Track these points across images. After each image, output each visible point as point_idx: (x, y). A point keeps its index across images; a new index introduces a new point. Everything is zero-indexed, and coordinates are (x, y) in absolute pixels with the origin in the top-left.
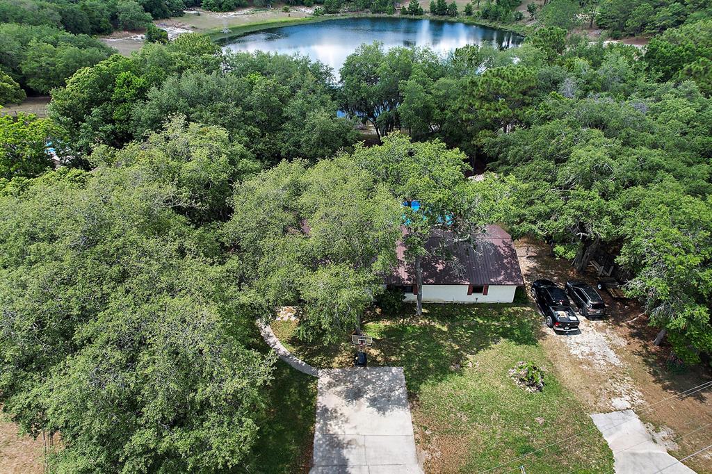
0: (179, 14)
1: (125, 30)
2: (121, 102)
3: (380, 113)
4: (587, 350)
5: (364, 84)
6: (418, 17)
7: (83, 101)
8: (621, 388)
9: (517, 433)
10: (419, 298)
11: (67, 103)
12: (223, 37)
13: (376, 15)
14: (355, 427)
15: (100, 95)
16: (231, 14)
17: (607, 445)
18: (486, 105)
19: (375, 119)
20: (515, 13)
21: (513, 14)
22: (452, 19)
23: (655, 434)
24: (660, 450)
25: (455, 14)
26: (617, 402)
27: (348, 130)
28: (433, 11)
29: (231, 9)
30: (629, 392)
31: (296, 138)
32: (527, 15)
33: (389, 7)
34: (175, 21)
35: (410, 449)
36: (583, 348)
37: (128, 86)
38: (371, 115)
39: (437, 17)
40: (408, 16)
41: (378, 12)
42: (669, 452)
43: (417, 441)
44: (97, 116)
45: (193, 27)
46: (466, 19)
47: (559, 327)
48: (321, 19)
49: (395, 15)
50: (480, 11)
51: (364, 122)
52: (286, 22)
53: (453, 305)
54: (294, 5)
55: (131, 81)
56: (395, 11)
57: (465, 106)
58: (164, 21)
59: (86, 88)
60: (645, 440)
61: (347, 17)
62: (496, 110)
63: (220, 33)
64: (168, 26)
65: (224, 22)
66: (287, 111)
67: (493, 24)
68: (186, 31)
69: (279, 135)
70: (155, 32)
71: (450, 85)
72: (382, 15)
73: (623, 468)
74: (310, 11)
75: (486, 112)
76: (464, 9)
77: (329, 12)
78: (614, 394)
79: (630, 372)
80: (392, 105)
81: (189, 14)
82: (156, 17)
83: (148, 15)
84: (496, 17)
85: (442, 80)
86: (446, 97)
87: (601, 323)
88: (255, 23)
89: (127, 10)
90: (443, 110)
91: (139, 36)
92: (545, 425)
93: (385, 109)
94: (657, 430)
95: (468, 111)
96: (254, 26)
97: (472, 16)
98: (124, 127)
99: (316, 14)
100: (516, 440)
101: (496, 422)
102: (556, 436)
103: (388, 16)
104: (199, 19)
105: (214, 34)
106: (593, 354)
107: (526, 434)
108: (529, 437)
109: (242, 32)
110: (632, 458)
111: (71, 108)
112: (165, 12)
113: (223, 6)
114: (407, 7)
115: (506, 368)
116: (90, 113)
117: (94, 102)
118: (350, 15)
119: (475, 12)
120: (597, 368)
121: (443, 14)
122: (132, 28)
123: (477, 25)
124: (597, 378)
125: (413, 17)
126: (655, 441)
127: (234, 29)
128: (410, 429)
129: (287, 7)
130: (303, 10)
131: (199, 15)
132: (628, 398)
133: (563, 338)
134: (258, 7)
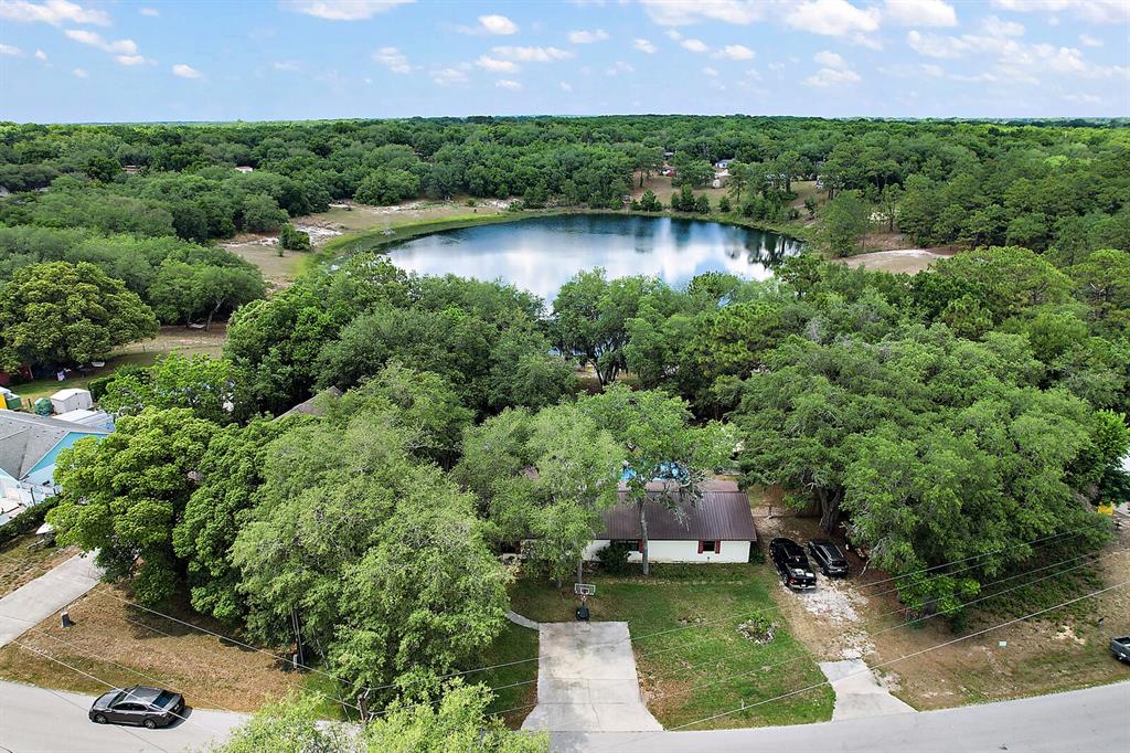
0: (322, 208)
1: (251, 232)
2: (304, 340)
3: (603, 353)
4: (825, 607)
5: (583, 319)
6: (654, 214)
7: (261, 340)
8: (852, 640)
9: (741, 678)
10: (645, 556)
11: (246, 342)
12: (385, 242)
13: (597, 211)
14: (579, 673)
15: (279, 333)
16: (395, 208)
17: (831, 688)
18: (724, 348)
19: (596, 360)
20: (789, 209)
21: (785, 211)
22: (703, 217)
23: (880, 679)
24: (884, 692)
25: (706, 210)
26: (848, 653)
27: (566, 375)
28: (676, 207)
29: (393, 202)
30: (862, 644)
31: (505, 384)
32: (805, 212)
33: (614, 201)
34: (317, 218)
35: (634, 690)
36: (820, 606)
37: (312, 323)
38: (591, 355)
39: (681, 215)
40: (641, 212)
41: (599, 206)
42: (891, 693)
43: (641, 685)
44: (276, 356)
45: (343, 227)
46: (722, 217)
47: (794, 584)
48: (519, 215)
49: (622, 211)
50: (741, 207)
51: (583, 364)
52: (471, 220)
53: (683, 565)
54: (482, 197)
55: (316, 318)
56: (623, 206)
57: (701, 348)
58: (303, 219)
59: (265, 325)
60: (870, 684)
61: (555, 214)
62: (736, 353)
63: (379, 235)
64: (308, 226)
65: (386, 220)
66: (495, 353)
67: (759, 225)
68: (332, 233)
69: (486, 380)
70: (294, 235)
71: (684, 323)
72: (605, 211)
73: (843, 705)
74: (504, 205)
75: (724, 355)
76: (719, 204)
77: (532, 207)
78: (847, 646)
79: (866, 627)
80: (617, 343)
81: (338, 209)
82: (292, 214)
83: (284, 212)
84: (762, 215)
85: (674, 316)
86: (680, 336)
87: (843, 583)
88: (428, 222)
89: (257, 207)
90: (676, 351)
91: (270, 240)
92: (772, 672)
93: (608, 347)
94: (883, 676)
95: (706, 353)
96: (427, 225)
97: (730, 213)
98: (305, 370)
99: (513, 208)
100: (740, 685)
101: (721, 669)
102: (782, 681)
103: (614, 212)
104: (350, 215)
105: (372, 237)
106: (830, 611)
107: (751, 679)
108: (754, 682)
109: (410, 235)
110: (854, 698)
111: (248, 348)
112: (304, 206)
113: (384, 199)
114: (639, 200)
115: (736, 624)
116: (267, 353)
117: (271, 340)
118: (560, 211)
119: (734, 207)
120: (832, 624)
121: (690, 210)
122: (261, 229)
123: (737, 226)
124: (832, 633)
125: (648, 213)
126: (879, 685)
127: (399, 230)
128: (634, 674)
129: (472, 199)
130: (495, 203)
131: (350, 210)
132: (859, 649)
133: (800, 597)
134: (431, 199)
